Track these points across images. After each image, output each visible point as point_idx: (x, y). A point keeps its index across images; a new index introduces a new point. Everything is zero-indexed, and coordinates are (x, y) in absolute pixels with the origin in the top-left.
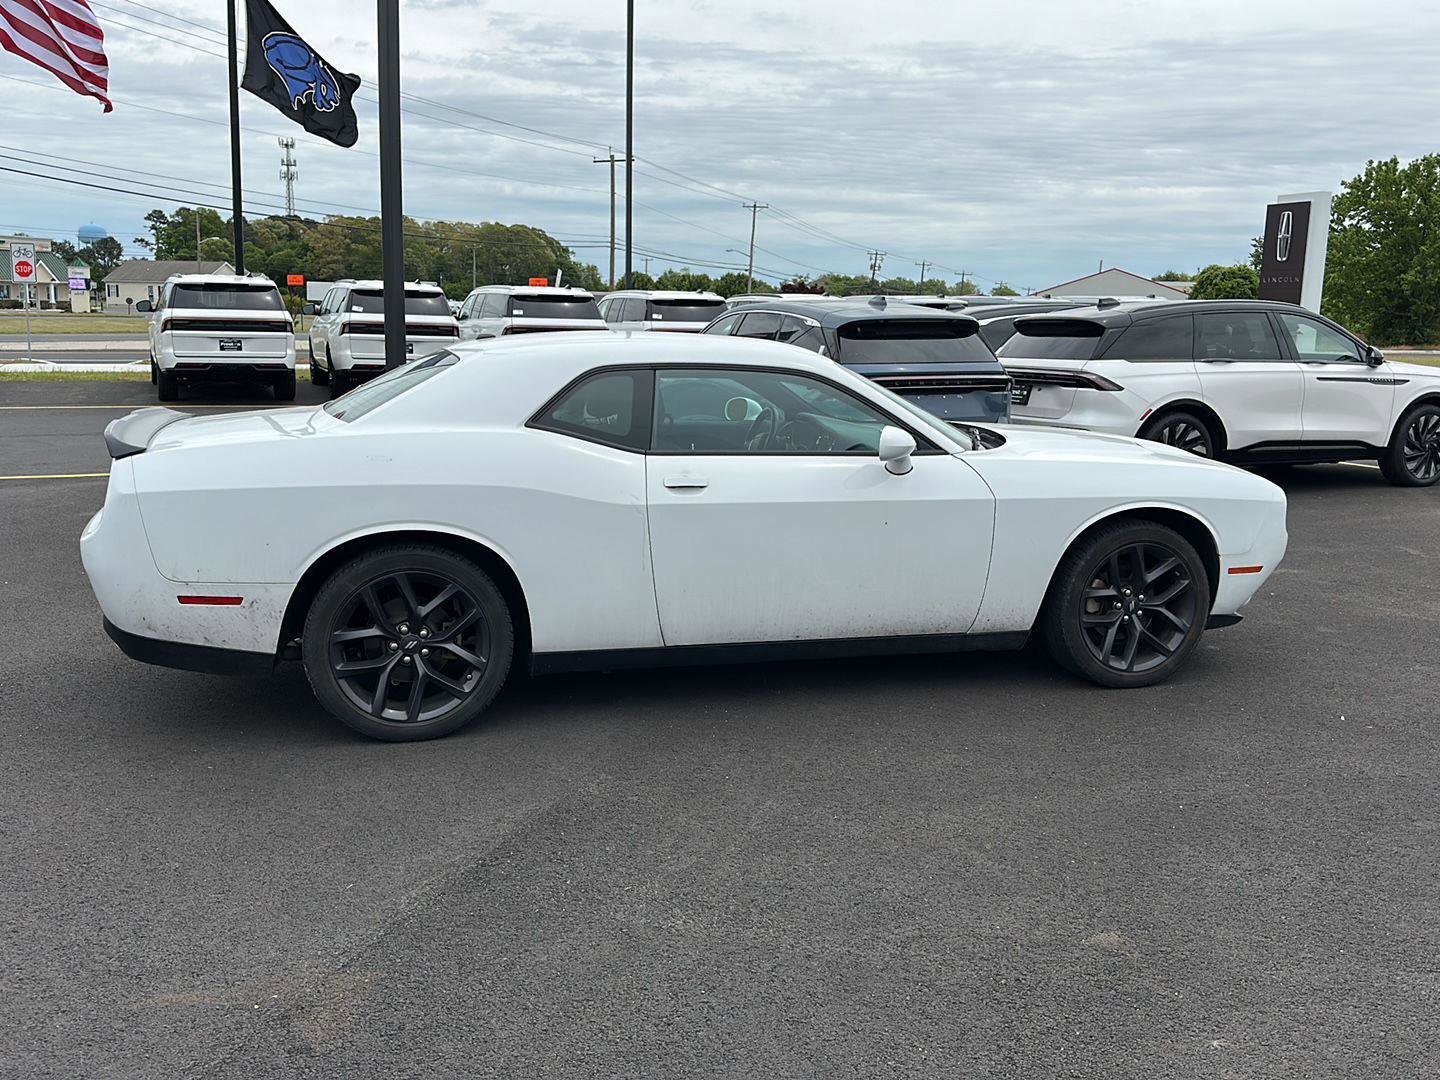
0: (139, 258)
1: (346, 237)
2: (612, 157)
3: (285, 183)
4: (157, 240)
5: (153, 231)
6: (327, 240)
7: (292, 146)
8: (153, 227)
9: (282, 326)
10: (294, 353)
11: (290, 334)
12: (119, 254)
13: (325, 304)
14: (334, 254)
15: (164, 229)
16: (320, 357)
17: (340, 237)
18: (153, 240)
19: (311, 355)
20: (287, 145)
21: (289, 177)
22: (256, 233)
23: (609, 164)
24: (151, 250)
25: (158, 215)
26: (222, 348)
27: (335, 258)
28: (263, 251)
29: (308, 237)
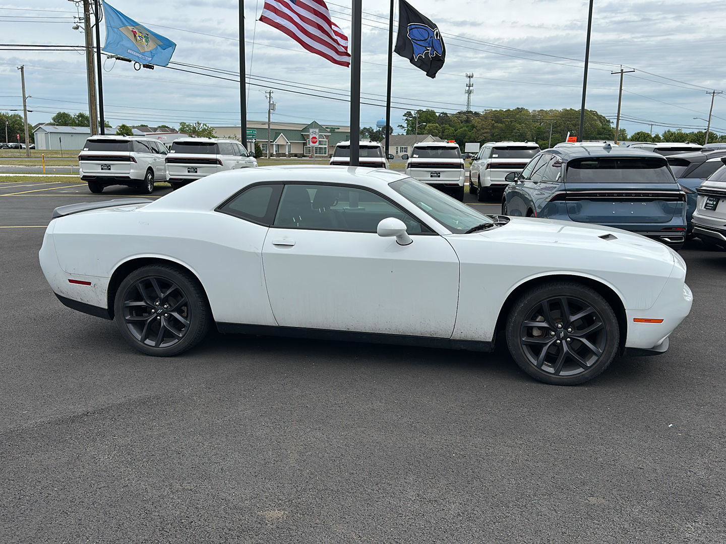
0: (401, 134)
1: (492, 120)
2: (622, 70)
3: (467, 95)
4: (408, 125)
5: (406, 121)
6: (484, 123)
7: (472, 77)
8: (406, 120)
9: (459, 166)
10: (463, 178)
11: (462, 169)
12: (392, 133)
13: (479, 154)
14: (486, 129)
15: (411, 120)
16: (474, 180)
17: (490, 120)
18: (405, 125)
19: (470, 179)
20: (469, 77)
21: (469, 92)
22: (451, 121)
23: (620, 74)
24: (405, 130)
25: (409, 114)
26: (431, 176)
27: (486, 131)
28: (453, 129)
29: (475, 121)
